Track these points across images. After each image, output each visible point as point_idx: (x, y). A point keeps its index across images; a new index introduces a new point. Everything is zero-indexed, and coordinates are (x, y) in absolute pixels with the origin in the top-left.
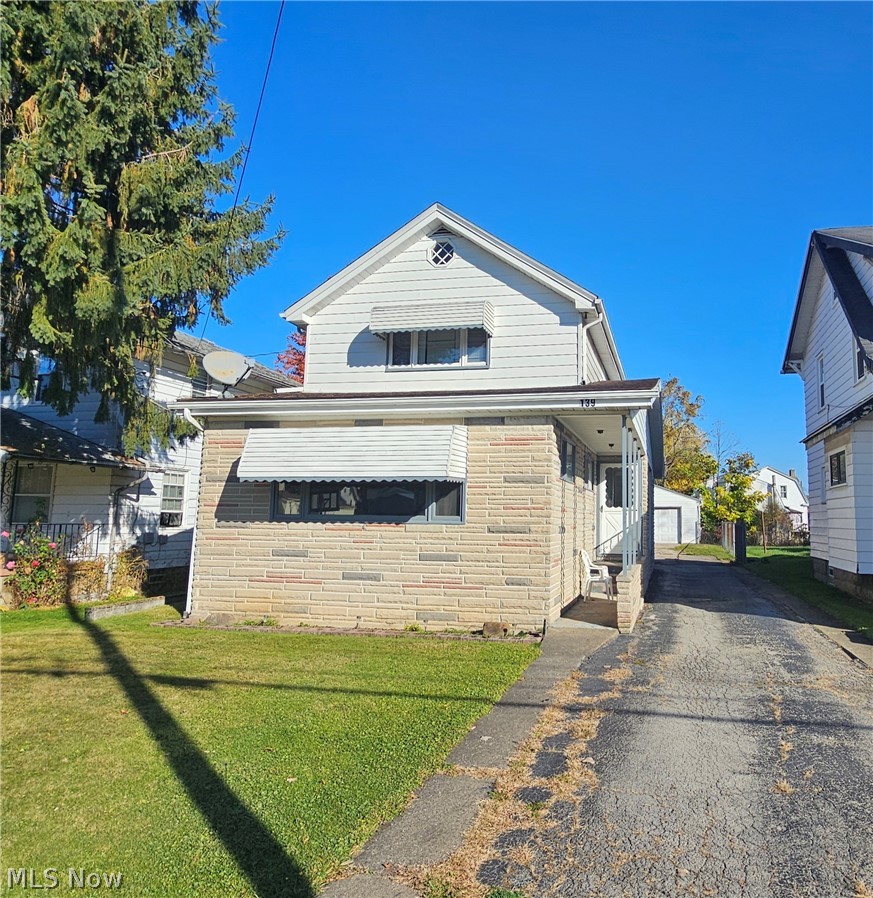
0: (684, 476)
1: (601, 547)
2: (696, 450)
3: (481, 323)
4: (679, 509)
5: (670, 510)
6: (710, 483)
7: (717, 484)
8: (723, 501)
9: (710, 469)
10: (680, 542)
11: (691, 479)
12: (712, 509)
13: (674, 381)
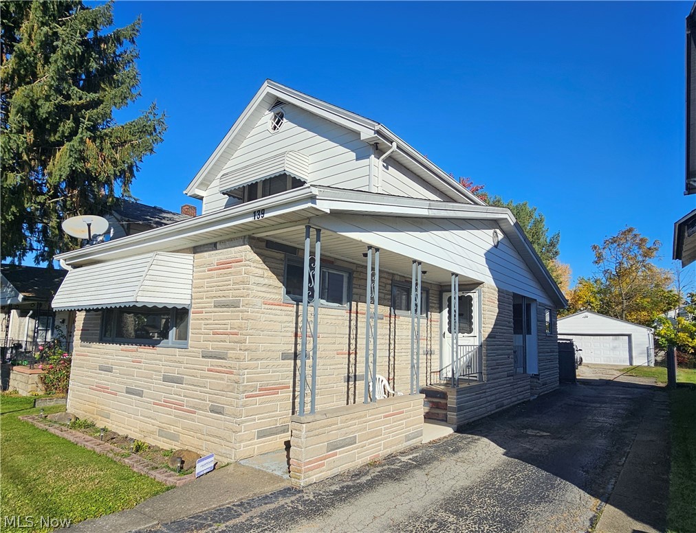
0: (644, 309)
1: (444, 371)
2: (657, 286)
3: (282, 169)
4: (629, 336)
5: (621, 337)
6: (672, 314)
7: (679, 315)
8: (684, 330)
9: (671, 302)
10: (631, 364)
11: (650, 311)
12: (673, 336)
13: (630, 230)
